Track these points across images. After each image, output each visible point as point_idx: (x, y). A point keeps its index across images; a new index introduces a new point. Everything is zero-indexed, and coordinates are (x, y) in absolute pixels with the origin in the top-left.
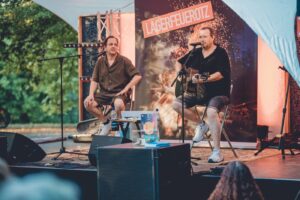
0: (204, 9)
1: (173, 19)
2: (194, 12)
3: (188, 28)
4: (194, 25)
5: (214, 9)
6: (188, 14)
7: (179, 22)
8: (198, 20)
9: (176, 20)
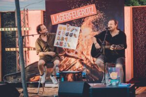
0: (91, 9)
1: (71, 14)
2: (85, 10)
3: (81, 19)
4: (84, 18)
5: (97, 8)
6: (80, 11)
7: (74, 16)
8: (87, 14)
9: (73, 15)
